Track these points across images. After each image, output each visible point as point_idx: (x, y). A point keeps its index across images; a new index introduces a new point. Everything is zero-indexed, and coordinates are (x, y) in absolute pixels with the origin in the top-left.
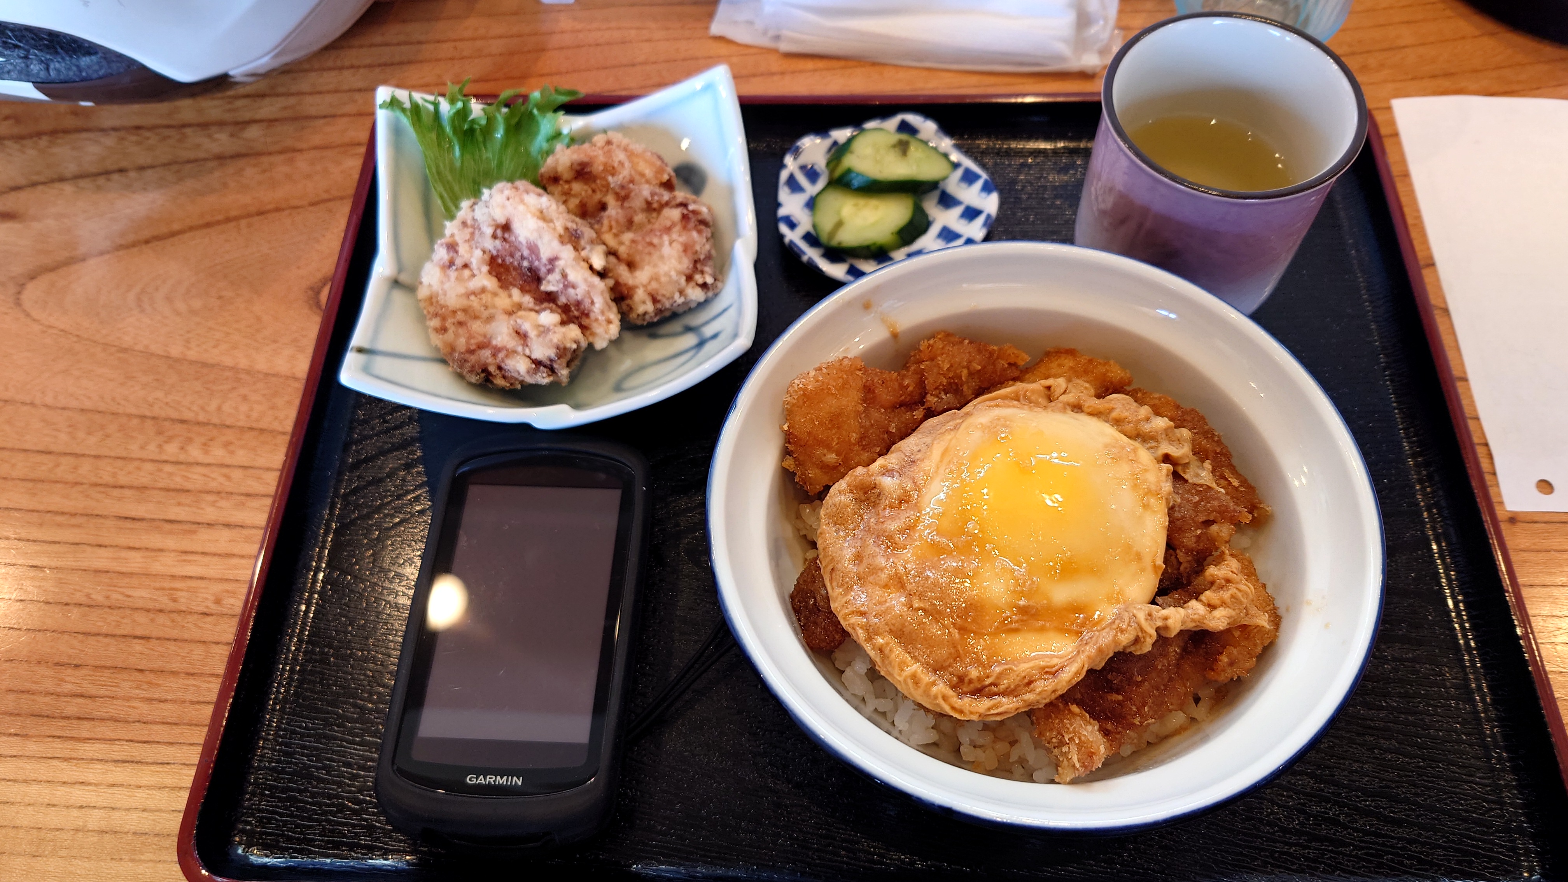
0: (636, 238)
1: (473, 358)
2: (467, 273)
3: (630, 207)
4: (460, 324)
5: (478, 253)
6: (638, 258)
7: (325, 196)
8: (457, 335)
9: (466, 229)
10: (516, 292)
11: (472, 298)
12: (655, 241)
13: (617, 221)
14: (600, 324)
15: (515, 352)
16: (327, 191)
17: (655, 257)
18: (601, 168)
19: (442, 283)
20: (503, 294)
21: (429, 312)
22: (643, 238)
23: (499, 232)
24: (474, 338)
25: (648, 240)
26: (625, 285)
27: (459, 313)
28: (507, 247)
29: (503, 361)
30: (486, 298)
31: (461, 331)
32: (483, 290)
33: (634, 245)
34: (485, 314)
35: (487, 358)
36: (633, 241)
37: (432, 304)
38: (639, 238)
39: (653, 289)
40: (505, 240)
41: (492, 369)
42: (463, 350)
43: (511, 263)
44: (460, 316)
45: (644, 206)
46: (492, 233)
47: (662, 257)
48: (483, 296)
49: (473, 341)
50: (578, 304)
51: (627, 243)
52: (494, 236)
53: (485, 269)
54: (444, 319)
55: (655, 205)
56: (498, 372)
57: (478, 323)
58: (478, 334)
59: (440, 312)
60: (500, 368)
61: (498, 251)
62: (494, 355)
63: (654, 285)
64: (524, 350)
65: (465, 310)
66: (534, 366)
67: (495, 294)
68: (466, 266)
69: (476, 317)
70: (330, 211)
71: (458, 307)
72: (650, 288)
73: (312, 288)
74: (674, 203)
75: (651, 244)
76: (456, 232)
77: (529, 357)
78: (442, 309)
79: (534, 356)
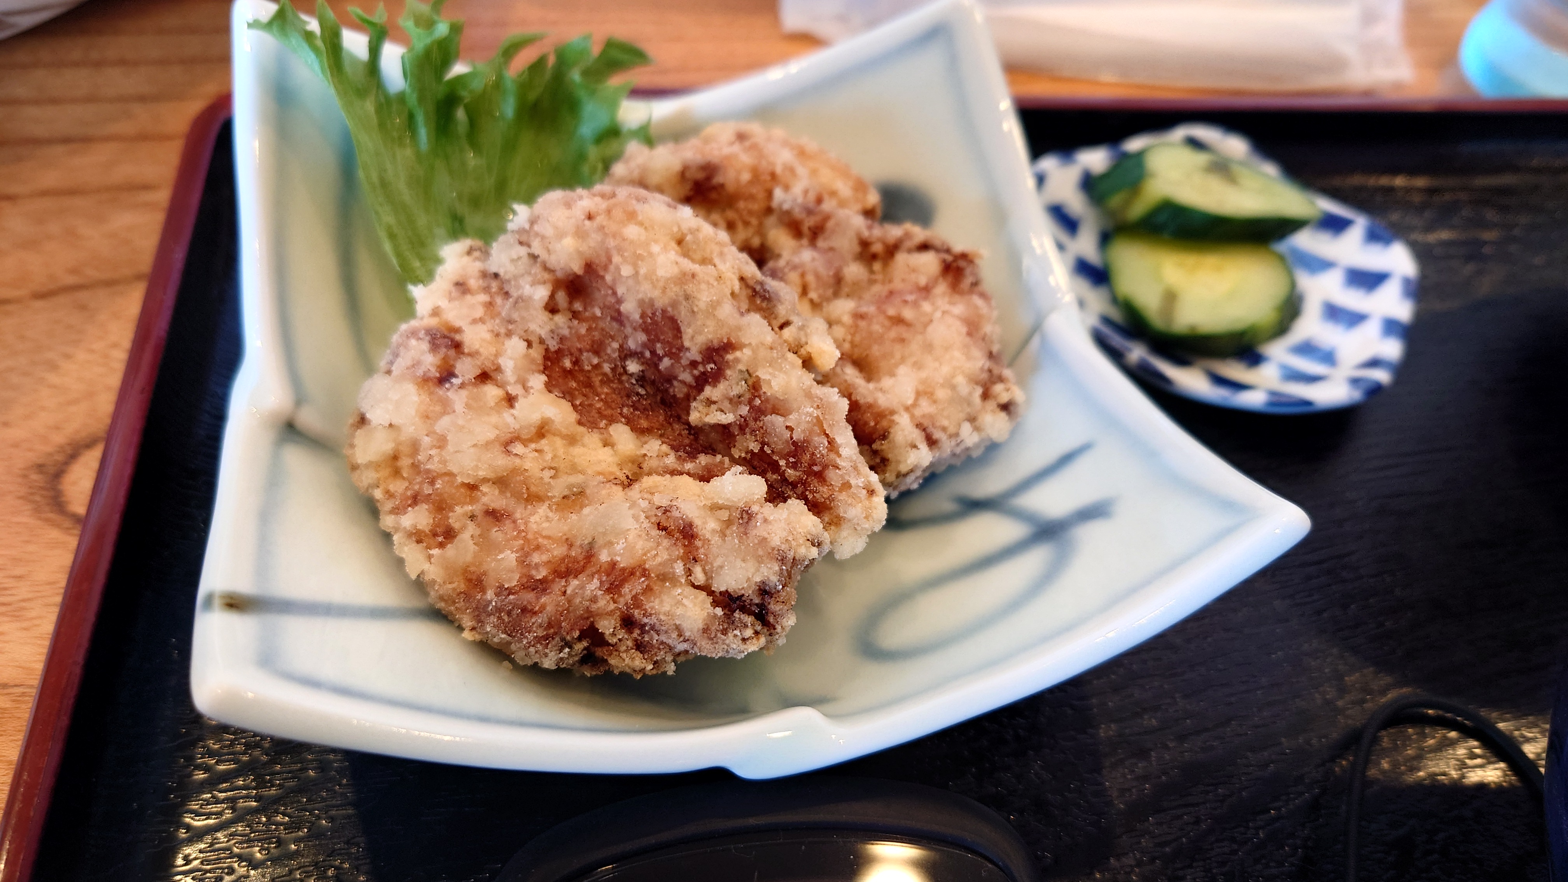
0: (864, 309)
1: (550, 603)
2: (491, 392)
3: (831, 249)
4: (495, 515)
5: (515, 347)
6: (876, 351)
7: (71, 280)
8: (484, 543)
9: (468, 297)
10: (621, 434)
11: (518, 448)
12: (908, 314)
13: (817, 276)
14: (854, 496)
15: (665, 577)
16: (74, 271)
17: (915, 346)
18: (746, 177)
19: (427, 417)
20: (592, 439)
21: (389, 495)
22: (879, 308)
23: (562, 298)
24: (538, 548)
25: (891, 312)
26: (870, 406)
27: (484, 488)
28: (583, 331)
29: (636, 602)
30: (552, 447)
31: (496, 534)
32: (542, 431)
33: (862, 324)
34: (558, 488)
35: (594, 600)
36: (859, 316)
37: (397, 473)
38: (871, 309)
39: (924, 416)
40: (575, 315)
41: (607, 626)
42: (513, 582)
43: (597, 367)
44: (490, 497)
45: (857, 249)
46: (546, 299)
47: (929, 347)
48: (544, 443)
49: (536, 558)
50: (798, 449)
51: (847, 319)
52: (552, 308)
53: (538, 381)
54: (441, 506)
55: (877, 248)
56: (622, 634)
57: (543, 510)
58: (548, 537)
59: (427, 490)
60: (628, 622)
61: (562, 339)
62: (613, 589)
63: (925, 407)
64: (689, 572)
65: (501, 482)
66: (719, 611)
67: (572, 440)
68: (484, 377)
69: (533, 498)
70: (83, 308)
71: (482, 474)
72: (918, 412)
73: (40, 468)
74: (909, 244)
75: (898, 321)
76: (443, 303)
77: (706, 588)
78: (432, 482)
79: (719, 586)
